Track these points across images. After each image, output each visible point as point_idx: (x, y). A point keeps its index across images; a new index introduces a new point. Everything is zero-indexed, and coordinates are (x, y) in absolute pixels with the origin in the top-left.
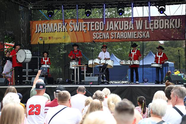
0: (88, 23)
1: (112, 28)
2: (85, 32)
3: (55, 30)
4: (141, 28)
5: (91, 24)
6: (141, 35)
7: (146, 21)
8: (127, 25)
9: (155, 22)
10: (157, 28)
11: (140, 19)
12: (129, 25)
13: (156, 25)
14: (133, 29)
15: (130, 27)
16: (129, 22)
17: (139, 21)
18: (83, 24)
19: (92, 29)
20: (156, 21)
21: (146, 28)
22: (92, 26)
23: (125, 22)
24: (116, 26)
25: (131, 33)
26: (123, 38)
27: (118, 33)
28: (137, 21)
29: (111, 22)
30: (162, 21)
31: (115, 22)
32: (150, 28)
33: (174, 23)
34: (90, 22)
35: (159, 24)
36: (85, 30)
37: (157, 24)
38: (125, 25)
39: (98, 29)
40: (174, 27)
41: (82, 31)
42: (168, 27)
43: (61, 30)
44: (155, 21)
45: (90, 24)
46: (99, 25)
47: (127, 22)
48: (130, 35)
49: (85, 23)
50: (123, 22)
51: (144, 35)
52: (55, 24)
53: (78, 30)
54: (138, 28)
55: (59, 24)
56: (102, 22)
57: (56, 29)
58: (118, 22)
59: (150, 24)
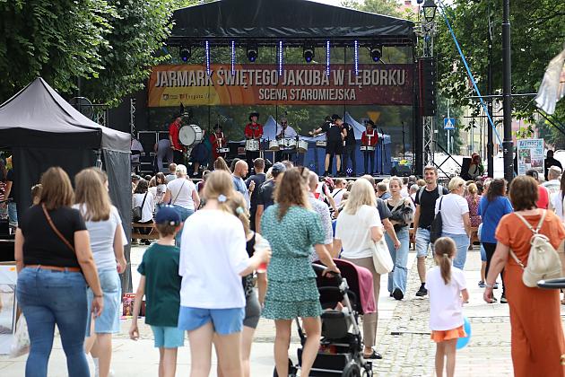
0: (251, 71)
1: (293, 81)
2: (244, 87)
3: (192, 83)
4: (341, 83)
5: (257, 74)
6: (341, 95)
7: (349, 71)
8: (318, 77)
9: (365, 74)
10: (369, 83)
11: (340, 68)
12: (321, 77)
13: (367, 79)
14: (328, 84)
15: (323, 81)
16: (321, 72)
17: (339, 71)
18: (241, 74)
19: (257, 83)
20: (367, 73)
21: (350, 83)
22: (257, 77)
23: (315, 71)
24: (299, 78)
25: (324, 90)
26: (311, 99)
27: (303, 90)
29: (291, 72)
30: (375, 73)
31: (298, 71)
32: (357, 83)
33: (395, 76)
34: (253, 71)
35: (371, 77)
36: (246, 84)
37: (368, 77)
38: (315, 77)
39: (268, 83)
40: (395, 84)
41: (239, 85)
42: (386, 83)
43: (203, 83)
44: (365, 71)
45: (254, 73)
46: (270, 76)
47: (318, 71)
48: (322, 95)
49: (245, 71)
50: (311, 71)
51: (346, 94)
52: (192, 72)
53: (232, 83)
54: (336, 83)
55: (198, 72)
56: (275, 70)
57: (194, 81)
58: (302, 71)
59: (357, 77)
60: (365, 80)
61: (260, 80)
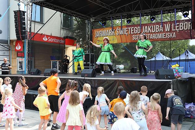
0: (129, 28)
1: (147, 31)
2: (127, 35)
4: (169, 30)
5: (132, 29)
6: (169, 35)
7: (173, 24)
8: (158, 28)
9: (180, 25)
10: (182, 29)
11: (168, 23)
12: (159, 28)
13: (181, 27)
14: (162, 31)
15: (160, 30)
16: (159, 26)
17: (168, 25)
18: (126, 30)
19: (132, 33)
20: (181, 24)
21: (173, 30)
22: (132, 30)
23: (156, 26)
24: (149, 29)
25: (161, 34)
26: (155, 38)
27: (151, 35)
28: (165, 25)
29: (146, 27)
30: (186, 24)
31: (149, 26)
32: (176, 30)
34: (130, 28)
35: (183, 26)
36: (127, 34)
37: (182, 26)
38: (156, 28)
39: (136, 33)
41: (125, 34)
44: (180, 23)
45: (131, 29)
46: (137, 29)
47: (158, 26)
48: (160, 36)
49: (127, 28)
50: (155, 26)
51: (171, 35)
52: (107, 31)
53: (122, 34)
54: (166, 30)
55: (110, 30)
56: (139, 27)
57: (108, 34)
58: (151, 26)
59: (176, 27)
60: (180, 28)
61: (133, 31)
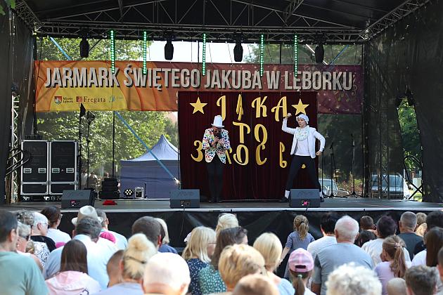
0: (166, 70)
1: (218, 83)
2: (158, 89)
3: (91, 83)
4: (276, 87)
5: (173, 74)
7: (286, 72)
8: (248, 79)
9: (304, 76)
10: (309, 87)
11: (275, 68)
12: (251, 79)
13: (307, 82)
15: (254, 84)
16: (252, 73)
17: (273, 72)
18: (154, 73)
19: (173, 85)
20: (307, 75)
21: (287, 87)
22: (174, 78)
23: (244, 72)
24: (225, 79)
28: (268, 72)
29: (216, 72)
30: (317, 75)
31: (224, 71)
32: (295, 87)
33: (341, 79)
34: (170, 70)
35: (311, 80)
36: (160, 85)
37: (308, 80)
38: (244, 79)
39: (187, 85)
40: (340, 88)
41: (152, 87)
42: (330, 88)
43: (106, 84)
44: (304, 73)
45: (170, 73)
46: (190, 76)
47: (249, 72)
49: (160, 70)
50: (239, 72)
52: (92, 70)
53: (143, 84)
54: (270, 87)
55: (100, 69)
56: (195, 70)
57: (94, 80)
58: (229, 72)
59: (295, 80)
60: (304, 84)
61: (177, 81)
